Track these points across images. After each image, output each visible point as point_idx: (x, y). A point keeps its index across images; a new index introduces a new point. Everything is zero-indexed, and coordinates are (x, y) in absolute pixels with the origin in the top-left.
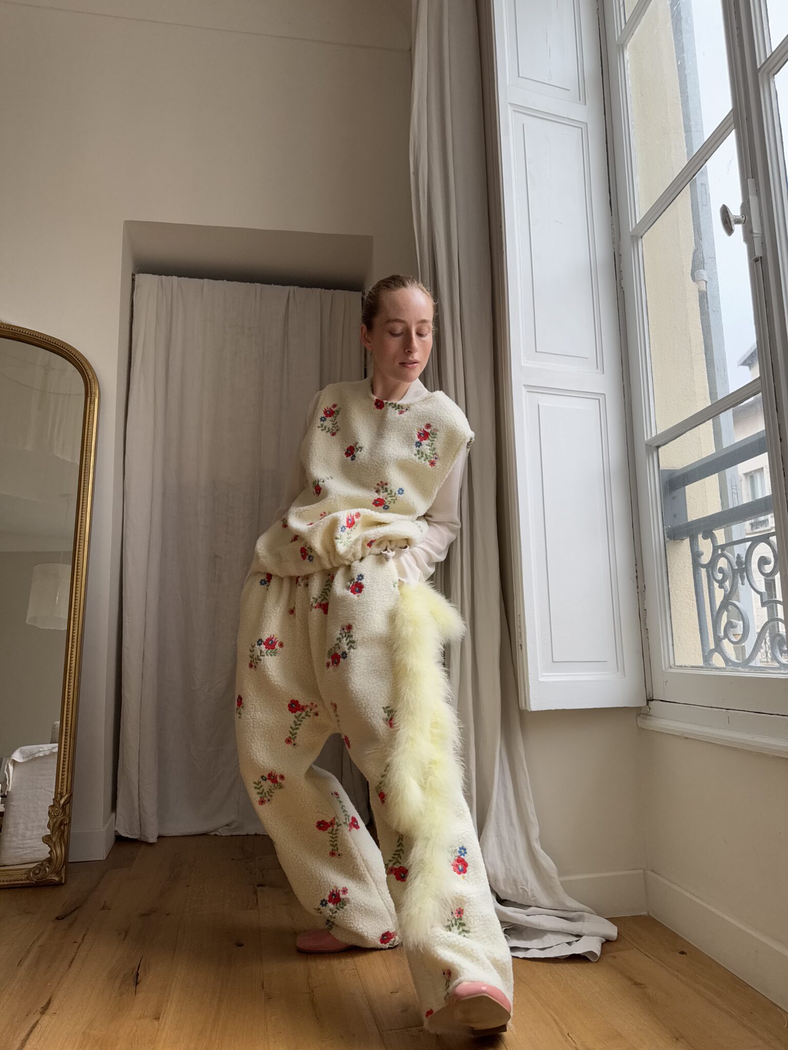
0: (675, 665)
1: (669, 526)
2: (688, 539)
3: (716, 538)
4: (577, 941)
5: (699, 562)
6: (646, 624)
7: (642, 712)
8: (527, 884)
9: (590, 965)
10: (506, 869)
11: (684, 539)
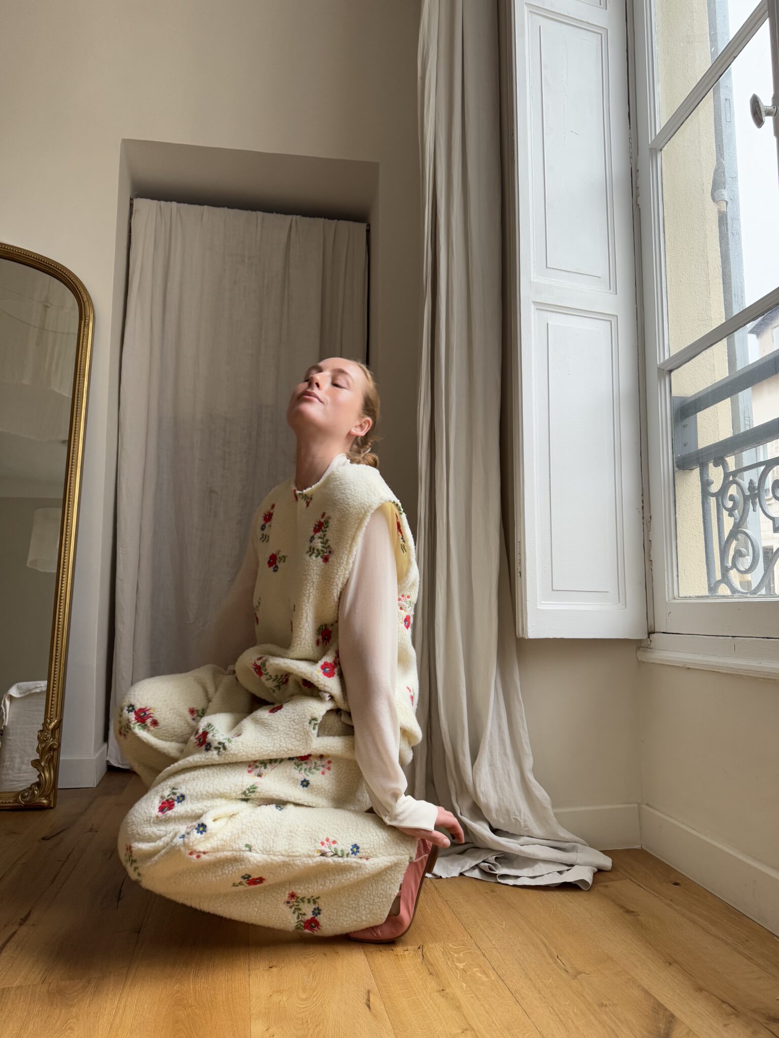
0: (679, 597)
1: (679, 455)
2: (698, 469)
3: (727, 464)
4: (568, 870)
5: (708, 491)
6: (650, 555)
7: (643, 645)
8: (520, 812)
9: (581, 893)
10: (499, 799)
11: (693, 469)
